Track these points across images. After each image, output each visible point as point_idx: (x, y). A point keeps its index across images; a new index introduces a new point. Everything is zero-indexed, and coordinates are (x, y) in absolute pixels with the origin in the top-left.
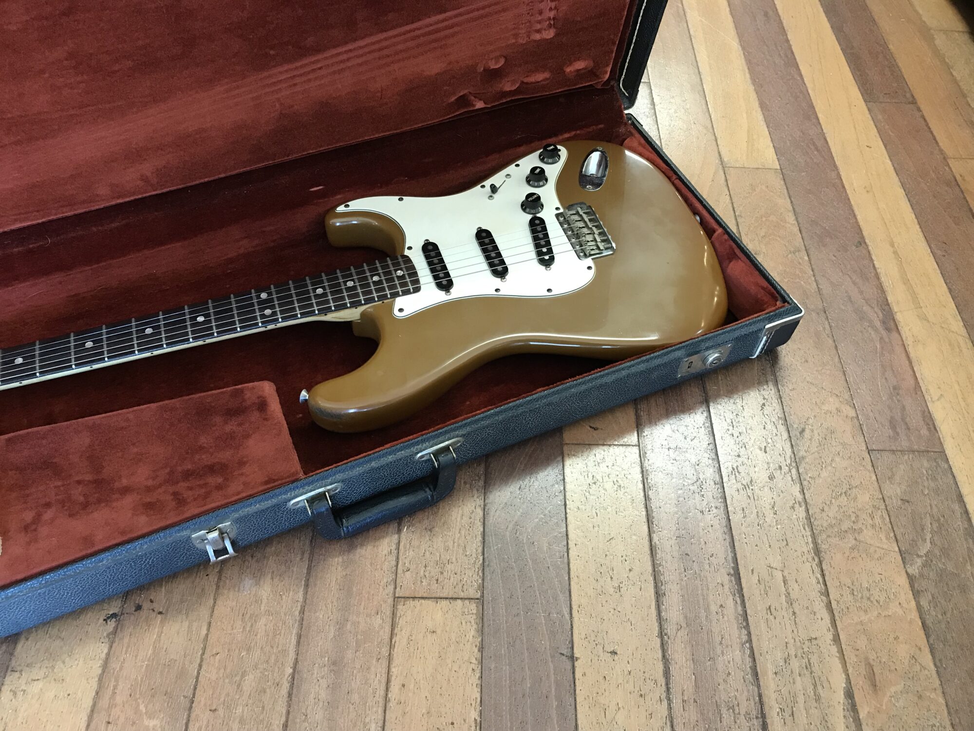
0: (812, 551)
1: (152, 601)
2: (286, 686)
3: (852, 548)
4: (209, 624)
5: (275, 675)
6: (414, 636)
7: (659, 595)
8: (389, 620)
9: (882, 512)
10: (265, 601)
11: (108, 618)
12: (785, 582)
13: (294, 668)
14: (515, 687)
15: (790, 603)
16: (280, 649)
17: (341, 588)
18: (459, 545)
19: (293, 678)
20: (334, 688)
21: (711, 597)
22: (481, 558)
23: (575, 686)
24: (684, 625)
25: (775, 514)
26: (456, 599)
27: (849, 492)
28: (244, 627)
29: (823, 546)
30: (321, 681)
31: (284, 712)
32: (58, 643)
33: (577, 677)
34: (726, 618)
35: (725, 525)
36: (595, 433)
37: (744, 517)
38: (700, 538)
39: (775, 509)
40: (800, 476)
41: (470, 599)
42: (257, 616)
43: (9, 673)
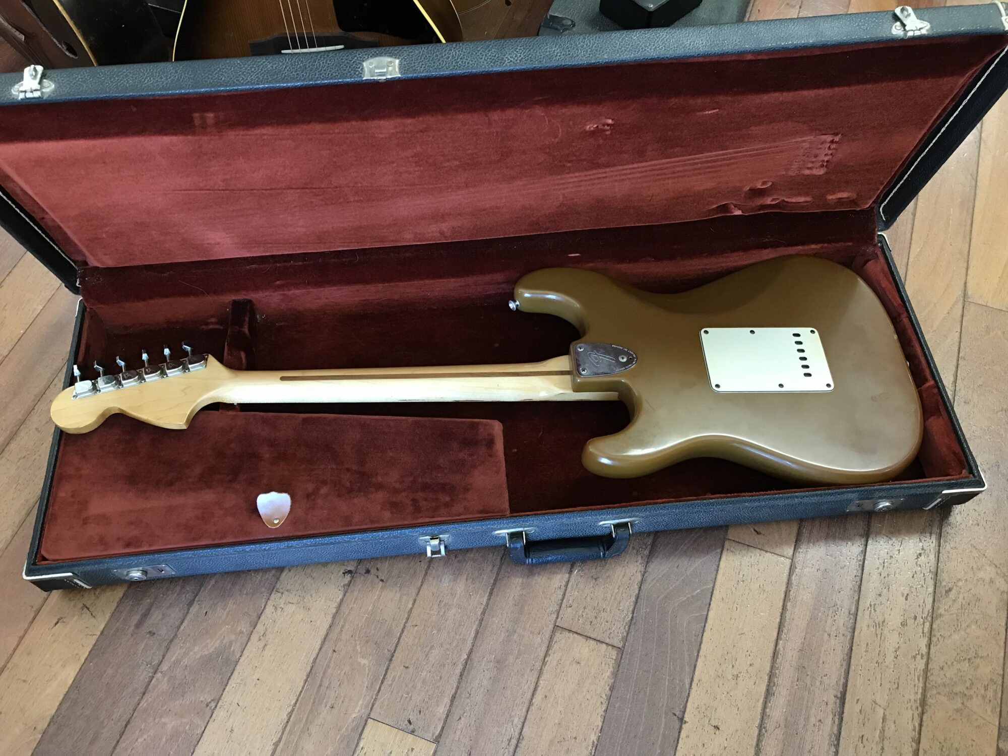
0: (918, 701)
1: (378, 569)
2: (460, 667)
3: (957, 711)
4: (415, 601)
5: (454, 656)
6: (562, 661)
7: (769, 693)
8: (547, 642)
9: (997, 687)
10: (458, 596)
11: (346, 572)
12: (884, 719)
13: (469, 655)
14: (630, 727)
15: (882, 738)
16: (461, 637)
17: (516, 604)
18: (615, 599)
19: (466, 663)
20: (494, 681)
21: (813, 710)
22: (631, 616)
23: (678, 743)
24: (782, 726)
25: (896, 658)
26: (602, 642)
27: (973, 660)
28: (439, 612)
29: (930, 700)
30: (486, 672)
31: (455, 686)
32: (309, 580)
33: (681, 736)
34: (821, 732)
35: (846, 652)
36: (757, 537)
37: (866, 651)
38: (820, 657)
39: (898, 653)
40: (931, 631)
41: (613, 646)
42: (450, 605)
43: (274, 592)
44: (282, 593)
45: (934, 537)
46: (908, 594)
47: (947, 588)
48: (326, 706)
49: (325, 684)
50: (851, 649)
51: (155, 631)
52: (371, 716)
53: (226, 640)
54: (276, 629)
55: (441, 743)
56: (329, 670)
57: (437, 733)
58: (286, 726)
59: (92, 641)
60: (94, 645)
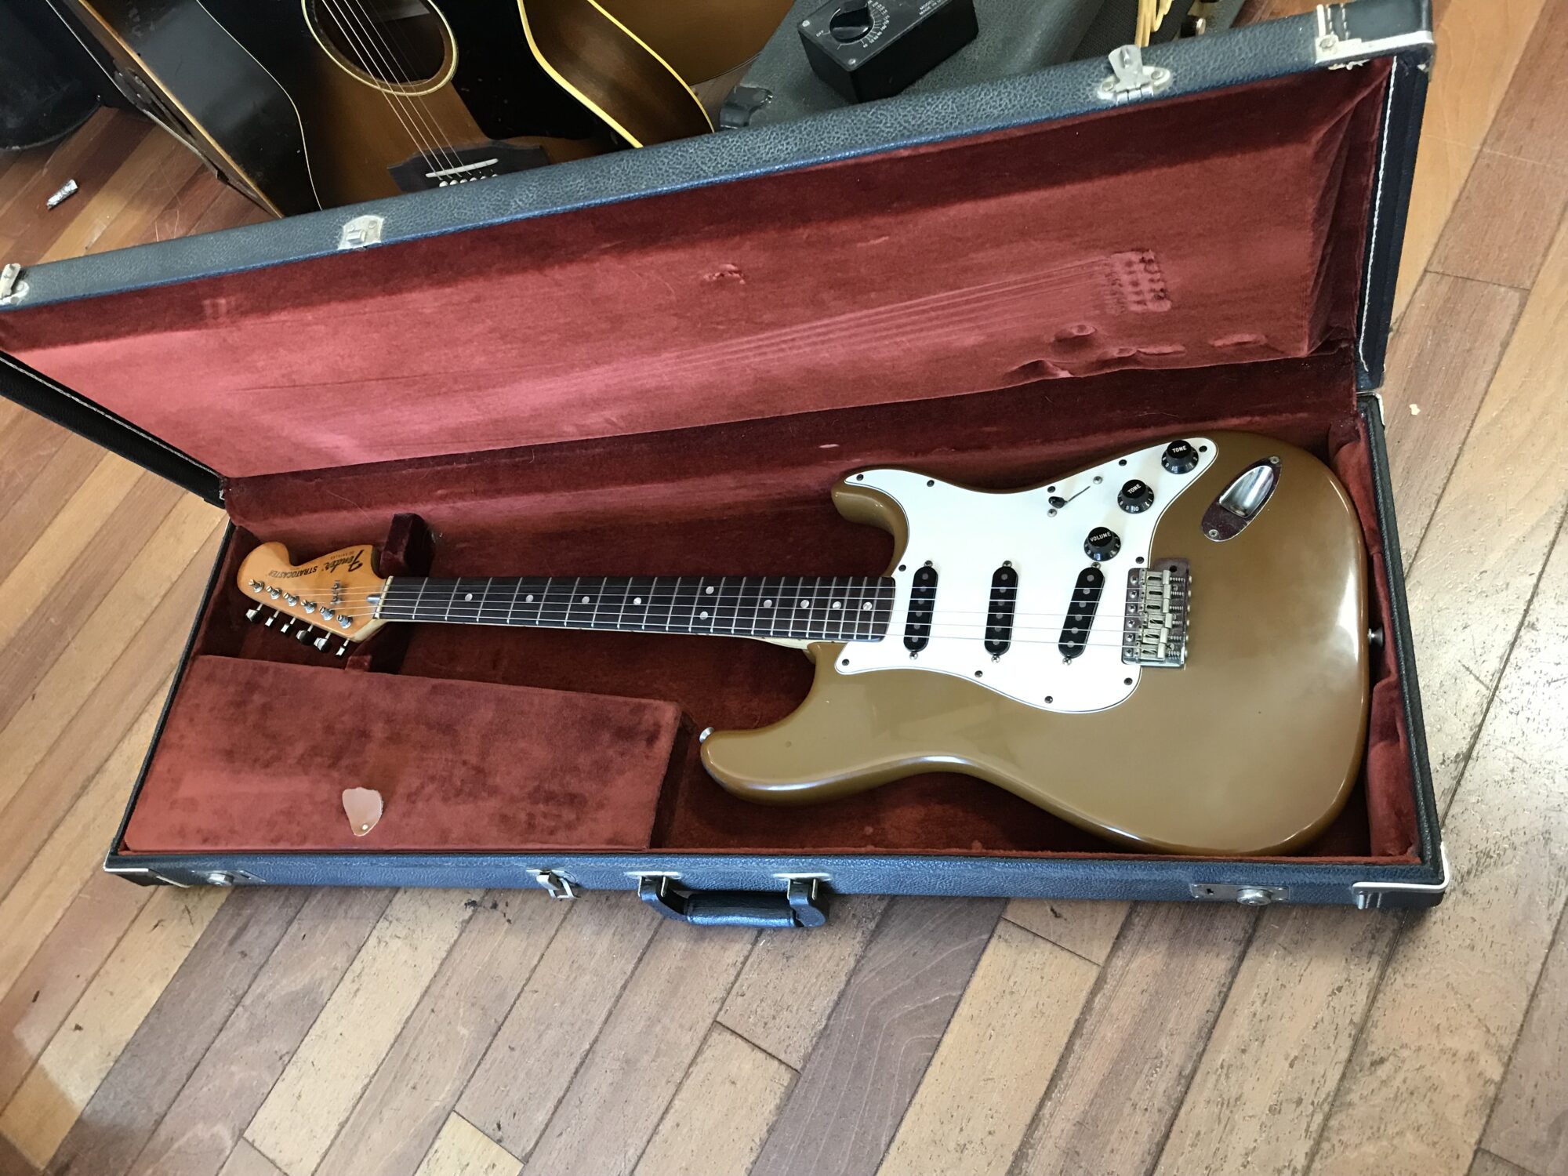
1: (507, 905)
2: (578, 1060)
4: (542, 956)
5: (573, 1043)
6: (712, 1076)
8: (698, 1044)
10: (597, 957)
13: (591, 1048)
16: (588, 1017)
17: (670, 980)
18: (809, 993)
19: (587, 1055)
20: (617, 1088)
22: (824, 1024)
26: (774, 1057)
28: (568, 976)
30: (608, 1074)
31: (565, 1087)
36: (1053, 921)
37: (1193, 1145)
38: (1109, 1141)
39: (1249, 1159)
40: (1323, 1130)
41: (788, 1066)
42: (584, 970)
43: (381, 920)
44: (391, 922)
45: (1376, 960)
46: (1296, 1058)
47: (1376, 1057)
48: (407, 1085)
49: (413, 1055)
50: (1167, 1136)
51: (248, 953)
52: (457, 1109)
53: (318, 976)
54: (374, 969)
55: (529, 1164)
56: (421, 1038)
57: (528, 1149)
58: (358, 1103)
59: (185, 953)
60: (186, 960)
